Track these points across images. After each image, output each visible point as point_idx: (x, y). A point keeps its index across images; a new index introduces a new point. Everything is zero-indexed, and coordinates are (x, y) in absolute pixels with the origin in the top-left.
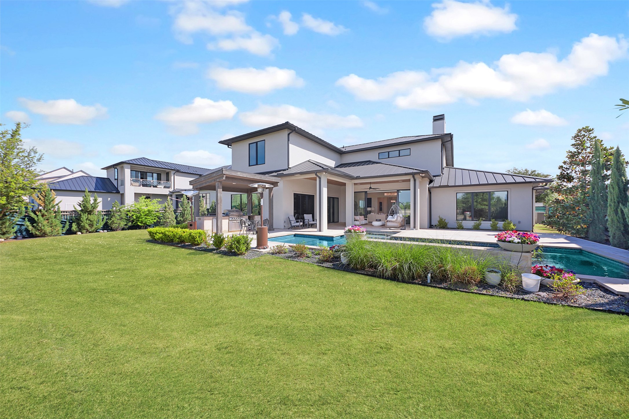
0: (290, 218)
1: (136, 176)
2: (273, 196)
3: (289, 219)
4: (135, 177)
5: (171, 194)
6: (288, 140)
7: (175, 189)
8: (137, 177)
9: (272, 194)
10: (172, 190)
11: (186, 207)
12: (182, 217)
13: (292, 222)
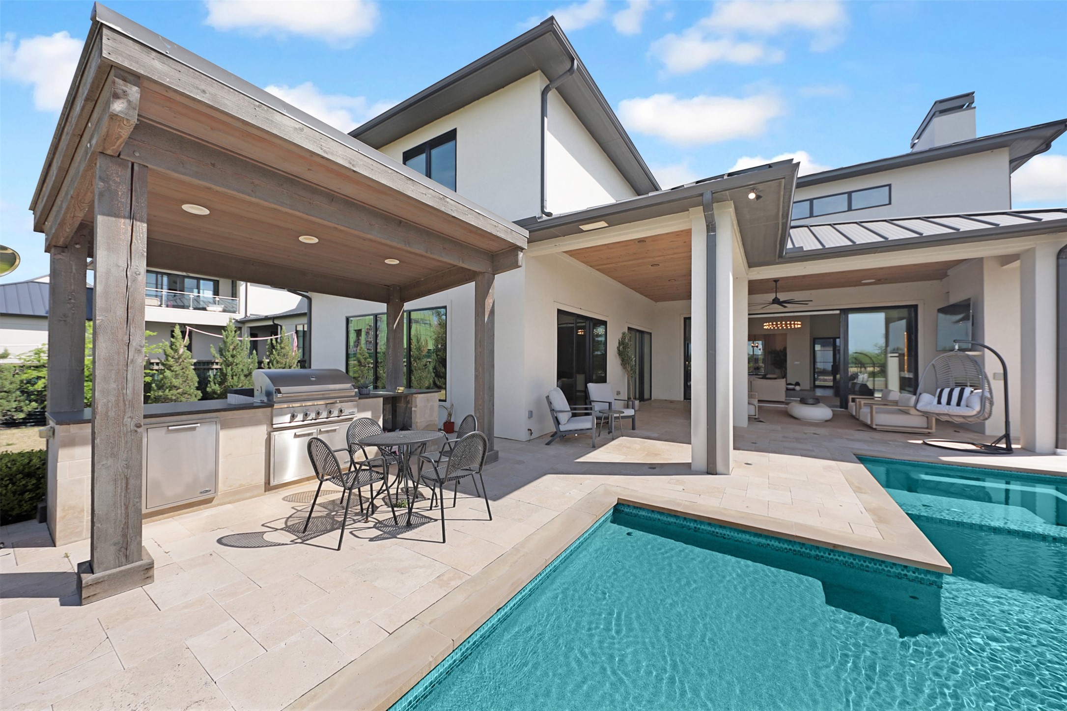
0: (551, 397)
1: (157, 284)
2: (492, 312)
3: (550, 403)
4: (155, 286)
5: (240, 325)
6: (543, 114)
7: (248, 315)
8: (159, 286)
9: (489, 302)
10: (240, 316)
11: (233, 356)
12: (220, 384)
13: (564, 418)
